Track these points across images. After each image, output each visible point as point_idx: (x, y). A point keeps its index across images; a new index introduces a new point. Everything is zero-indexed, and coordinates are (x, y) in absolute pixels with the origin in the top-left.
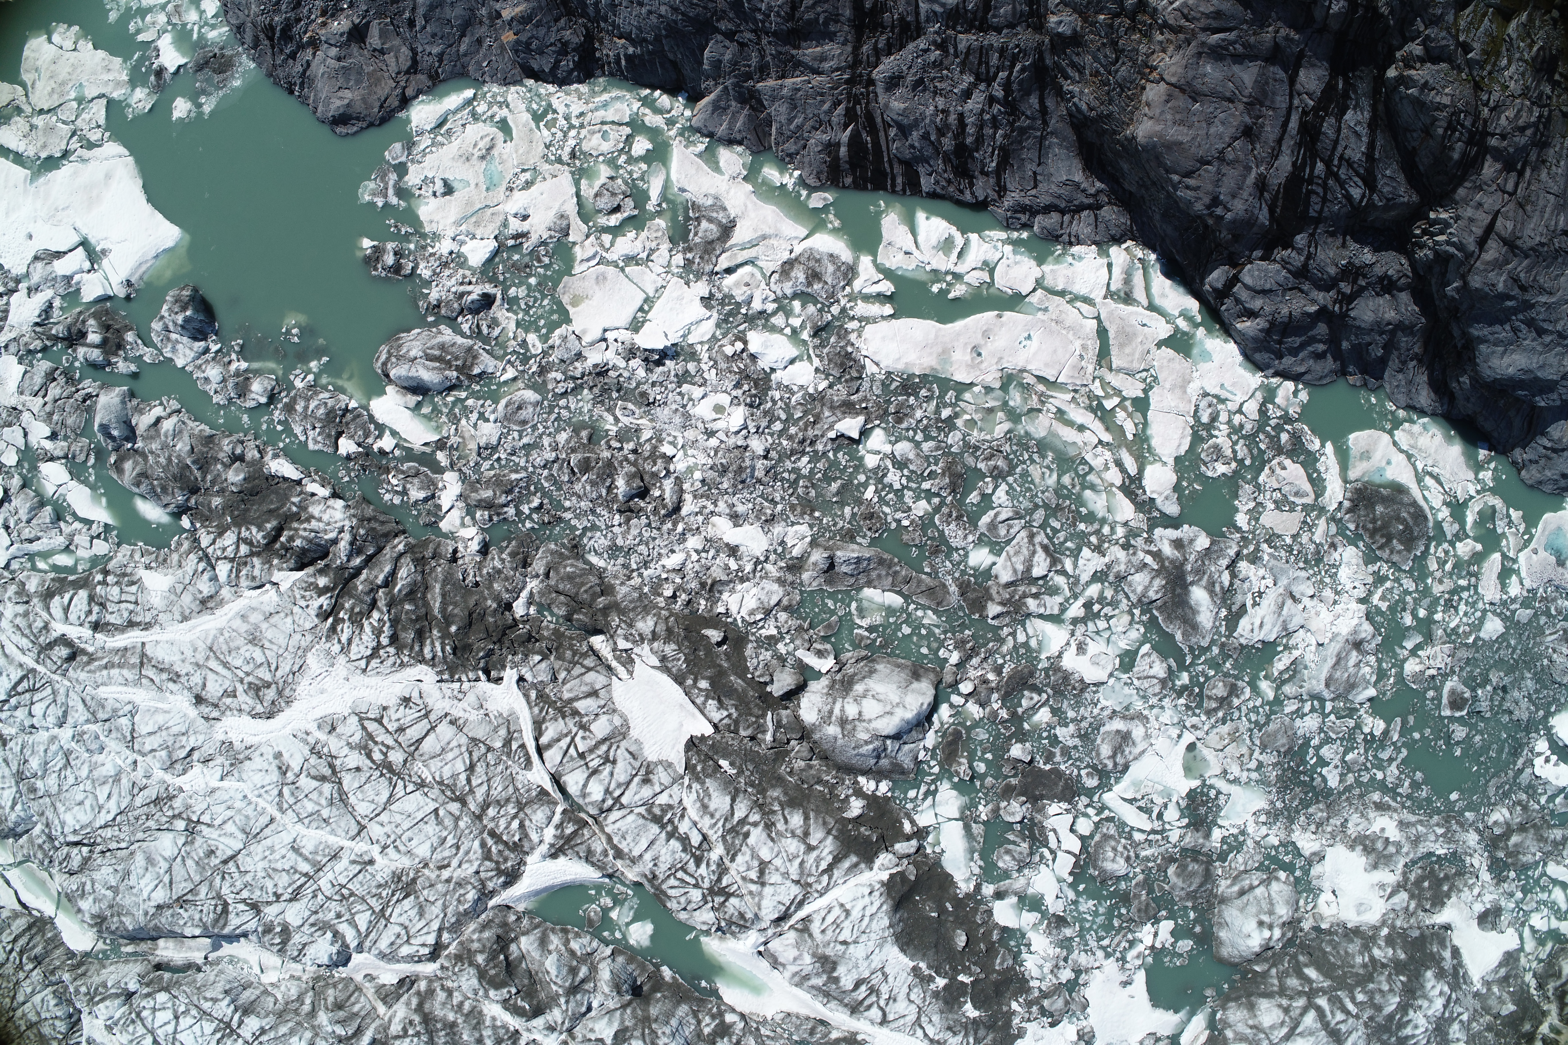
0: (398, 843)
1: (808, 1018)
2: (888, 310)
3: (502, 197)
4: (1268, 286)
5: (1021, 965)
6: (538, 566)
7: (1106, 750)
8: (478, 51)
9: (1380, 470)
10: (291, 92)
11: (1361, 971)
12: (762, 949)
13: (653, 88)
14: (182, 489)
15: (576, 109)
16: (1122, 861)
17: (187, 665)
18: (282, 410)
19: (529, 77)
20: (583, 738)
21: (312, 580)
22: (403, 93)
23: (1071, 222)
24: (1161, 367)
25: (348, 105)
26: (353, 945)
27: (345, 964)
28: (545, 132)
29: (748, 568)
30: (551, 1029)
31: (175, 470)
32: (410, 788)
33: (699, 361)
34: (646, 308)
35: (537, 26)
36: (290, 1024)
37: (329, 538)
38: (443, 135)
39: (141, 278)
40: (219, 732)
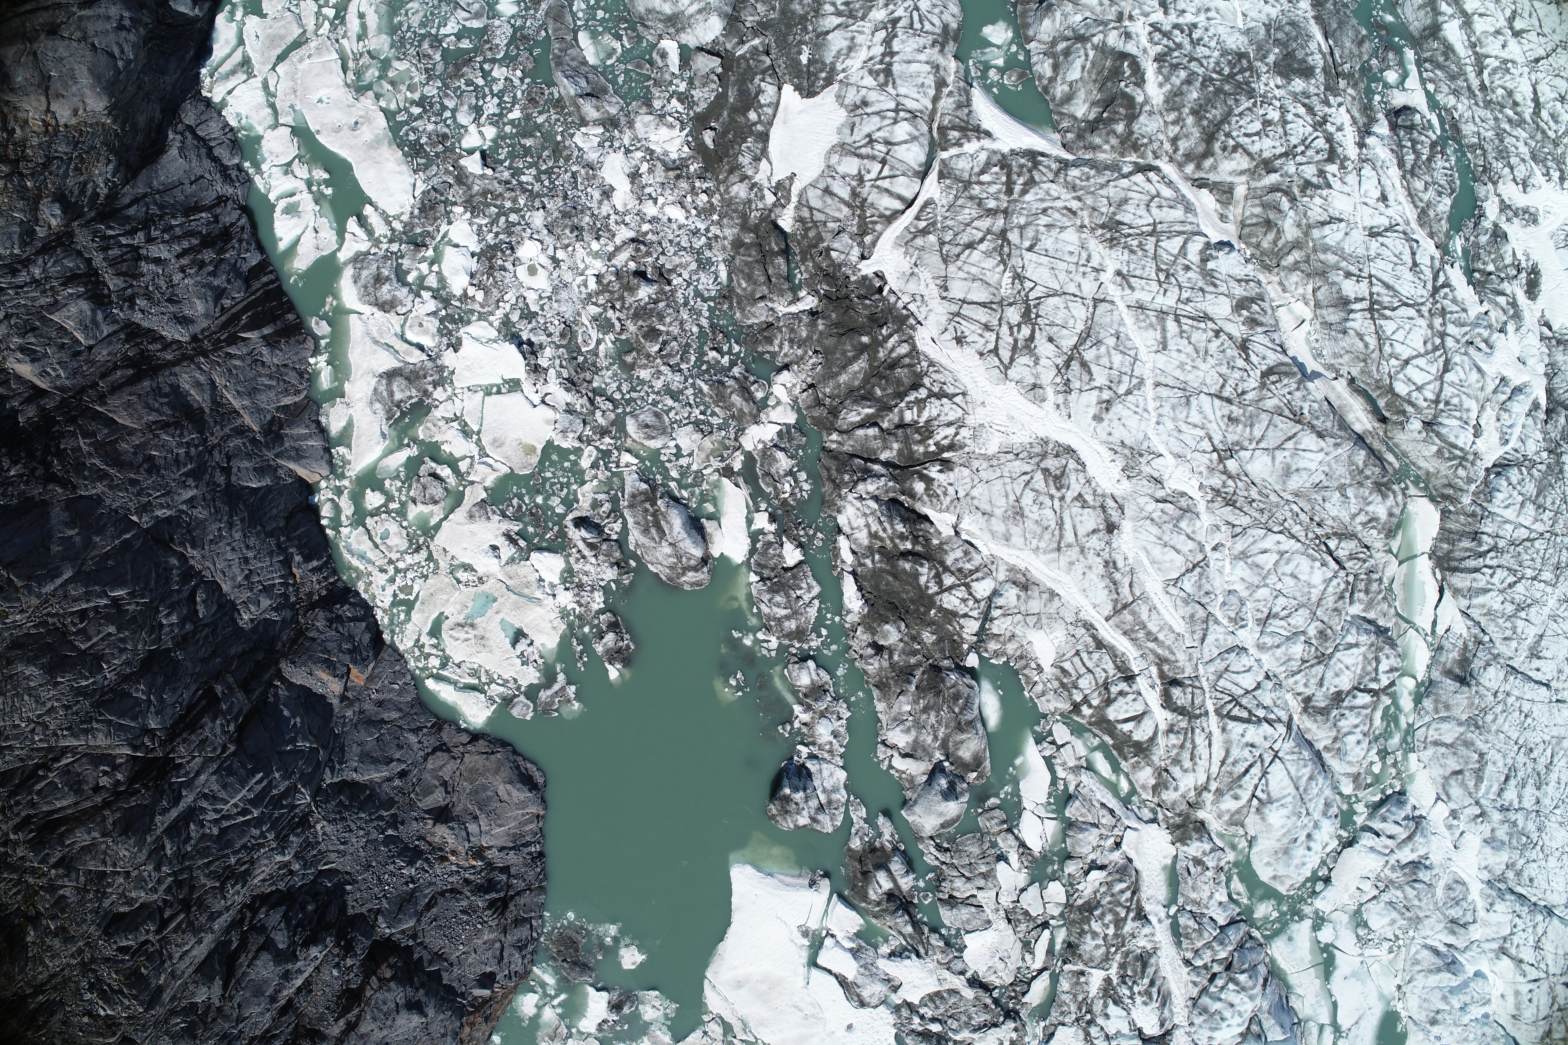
0: (1083, 262)
2: (368, 210)
3: (492, 581)
6: (761, 313)
8: (389, 700)
10: (541, 855)
13: (322, 529)
14: (943, 681)
17: (1090, 561)
18: (807, 641)
19: (382, 641)
20: (869, 172)
21: (925, 498)
22: (469, 743)
23: (215, 139)
25: (511, 782)
26: (1202, 242)
27: (1227, 243)
29: (639, 154)
30: (1128, 36)
31: (931, 700)
32: (1028, 285)
33: (506, 315)
34: (495, 389)
35: (329, 652)
36: (1322, 257)
37: (876, 506)
38: (479, 678)
39: (800, 876)
40: (1122, 488)
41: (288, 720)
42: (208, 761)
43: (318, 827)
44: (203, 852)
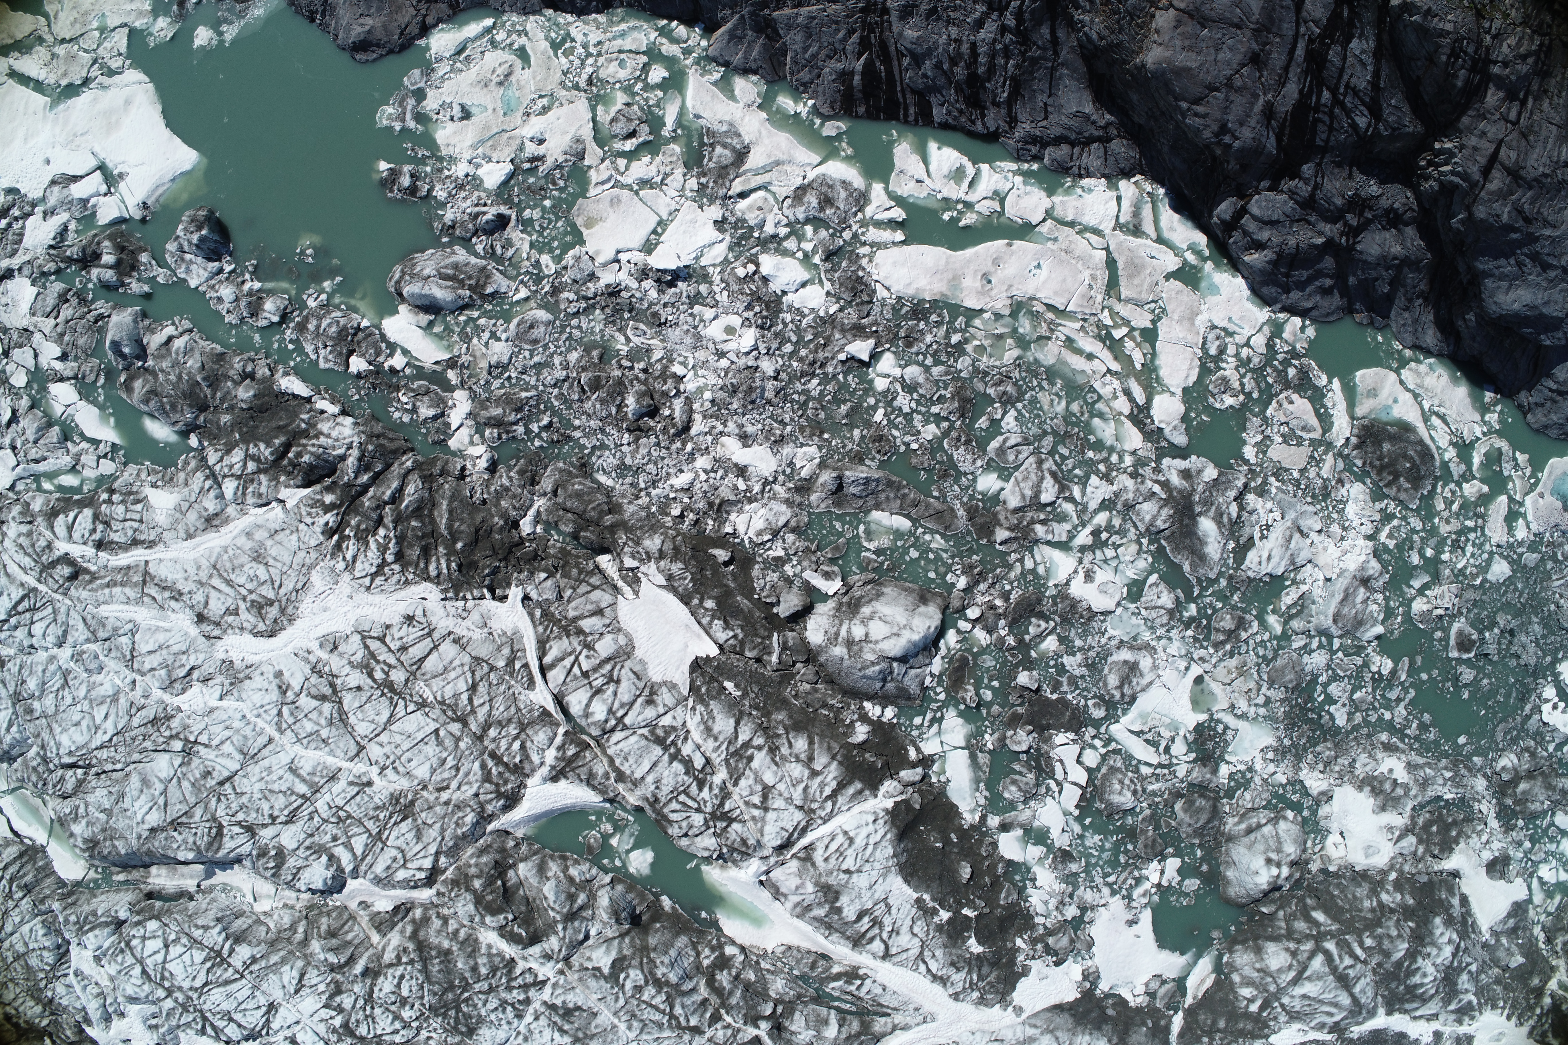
0: (397, 764)
1: (809, 952)
2: (899, 236)
3: (519, 122)
4: (1275, 217)
5: (1026, 901)
6: (546, 484)
7: (1113, 680)
9: (1387, 408)
10: (312, 20)
11: (1369, 915)
12: (763, 878)
13: (671, 19)
14: (191, 406)
15: (594, 38)
16: (1129, 794)
17: (190, 583)
18: (294, 329)
19: (549, 6)
20: (588, 657)
21: (319, 497)
22: (424, 21)
23: (1081, 155)
24: (1169, 299)
25: (369, 32)
26: (348, 869)
27: (340, 891)
28: (563, 60)
29: (757, 488)
30: (548, 957)
31: (184, 386)
32: (411, 708)
33: (711, 283)
34: (659, 230)
36: (282, 953)
37: (336, 454)
38: (462, 62)
39: (157, 201)
40: (220, 650)
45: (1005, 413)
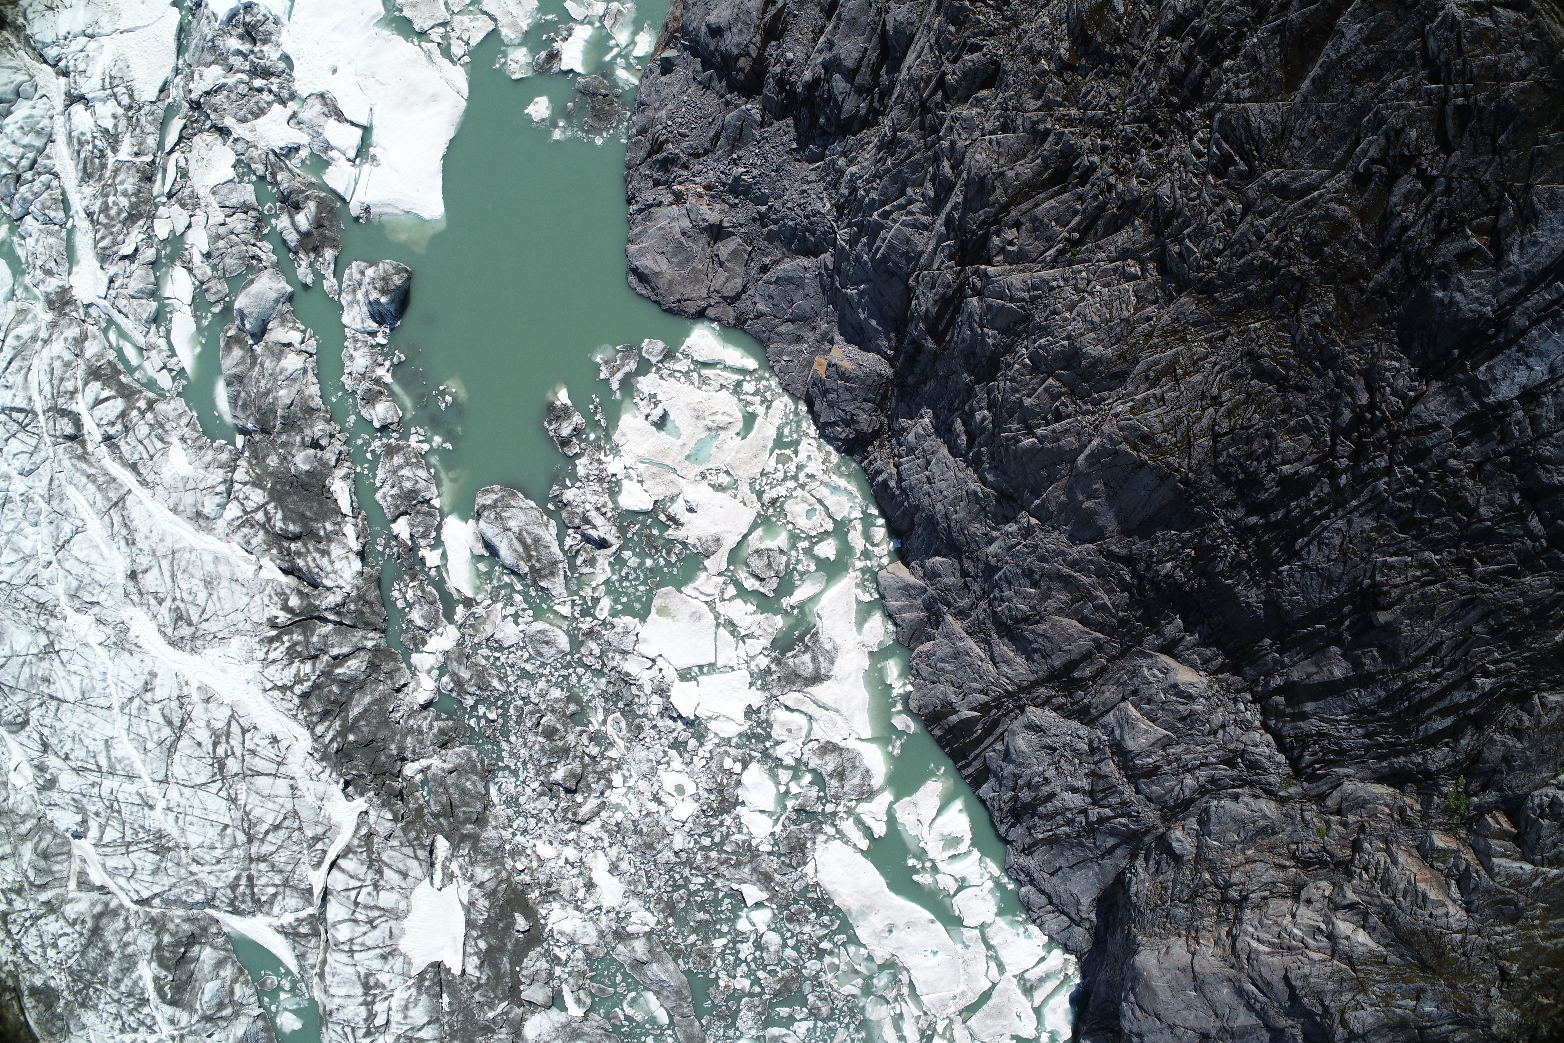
0: (181, 816)
2: (864, 844)
3: (691, 476)
6: (452, 757)
8: (790, 343)
10: (629, 202)
13: (883, 514)
14: (257, 421)
17: (147, 543)
19: (806, 403)
20: (369, 894)
21: (288, 592)
22: (706, 309)
23: (1049, 913)
25: (656, 273)
28: (772, 461)
29: (589, 906)
30: (173, 1022)
31: (265, 403)
32: (223, 793)
33: (701, 744)
34: (705, 670)
35: (847, 389)
37: (325, 581)
38: (700, 376)
39: (380, 215)
40: (128, 613)
41: (870, 316)
42: (928, 267)
43: (828, 206)
44: (918, 167)
45: (805, 1019)
